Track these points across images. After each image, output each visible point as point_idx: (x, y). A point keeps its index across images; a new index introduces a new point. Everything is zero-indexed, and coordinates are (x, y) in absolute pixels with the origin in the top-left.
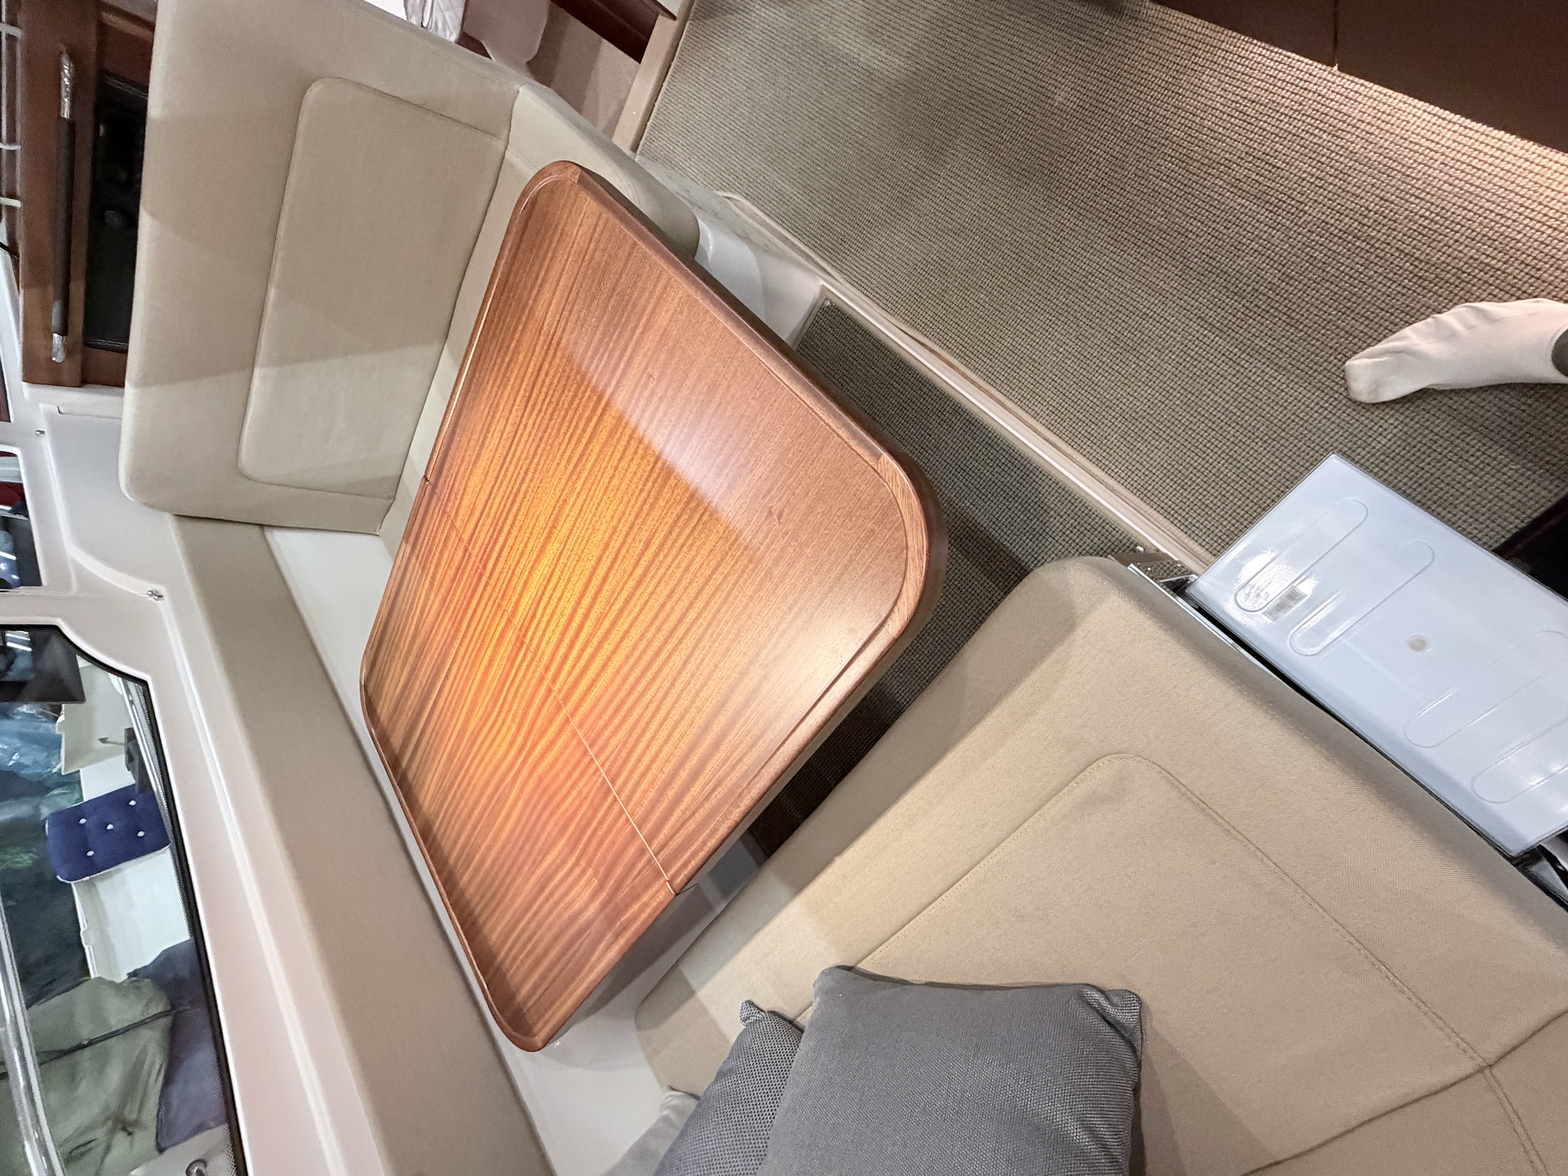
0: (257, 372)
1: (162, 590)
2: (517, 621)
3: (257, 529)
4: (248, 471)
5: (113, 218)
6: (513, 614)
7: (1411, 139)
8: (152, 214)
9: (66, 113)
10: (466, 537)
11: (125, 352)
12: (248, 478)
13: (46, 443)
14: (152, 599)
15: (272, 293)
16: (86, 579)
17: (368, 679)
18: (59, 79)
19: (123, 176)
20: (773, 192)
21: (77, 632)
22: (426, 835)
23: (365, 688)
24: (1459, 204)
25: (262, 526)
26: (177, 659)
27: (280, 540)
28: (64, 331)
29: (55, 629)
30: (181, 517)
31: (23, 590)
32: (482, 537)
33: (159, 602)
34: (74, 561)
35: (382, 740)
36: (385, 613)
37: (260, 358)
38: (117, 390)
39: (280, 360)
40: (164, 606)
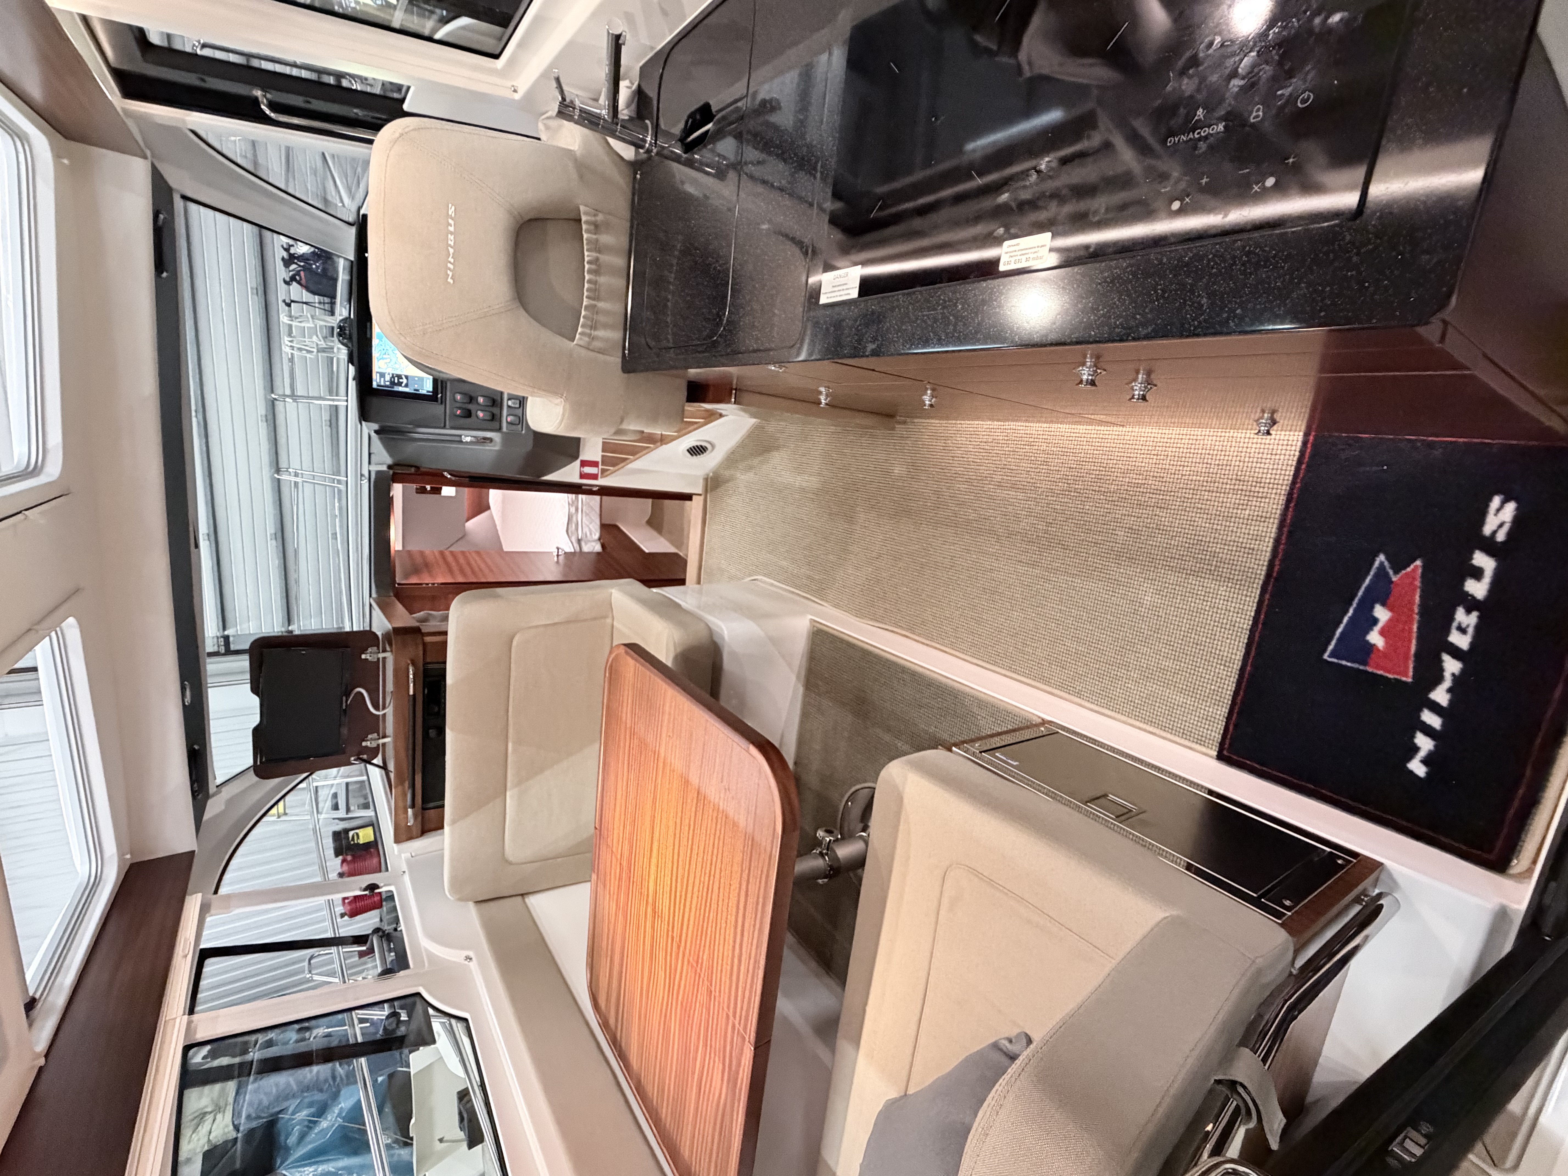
0: (508, 794)
1: (471, 954)
2: (650, 900)
3: (520, 898)
4: (511, 859)
5: (432, 733)
6: (648, 895)
8: (452, 730)
9: (411, 693)
10: (619, 857)
11: (443, 806)
12: (511, 863)
13: (407, 878)
14: (466, 962)
15: (510, 745)
16: (431, 956)
17: (591, 982)
18: (408, 677)
19: (436, 709)
21: (430, 993)
22: (640, 1090)
23: (590, 987)
25: (522, 895)
26: (483, 1000)
27: (533, 901)
28: (413, 806)
29: (418, 994)
30: (477, 902)
31: (402, 973)
32: (626, 853)
33: (471, 964)
34: (426, 950)
35: (605, 1025)
36: (591, 928)
37: (509, 785)
38: (439, 831)
39: (519, 783)
40: (473, 965)
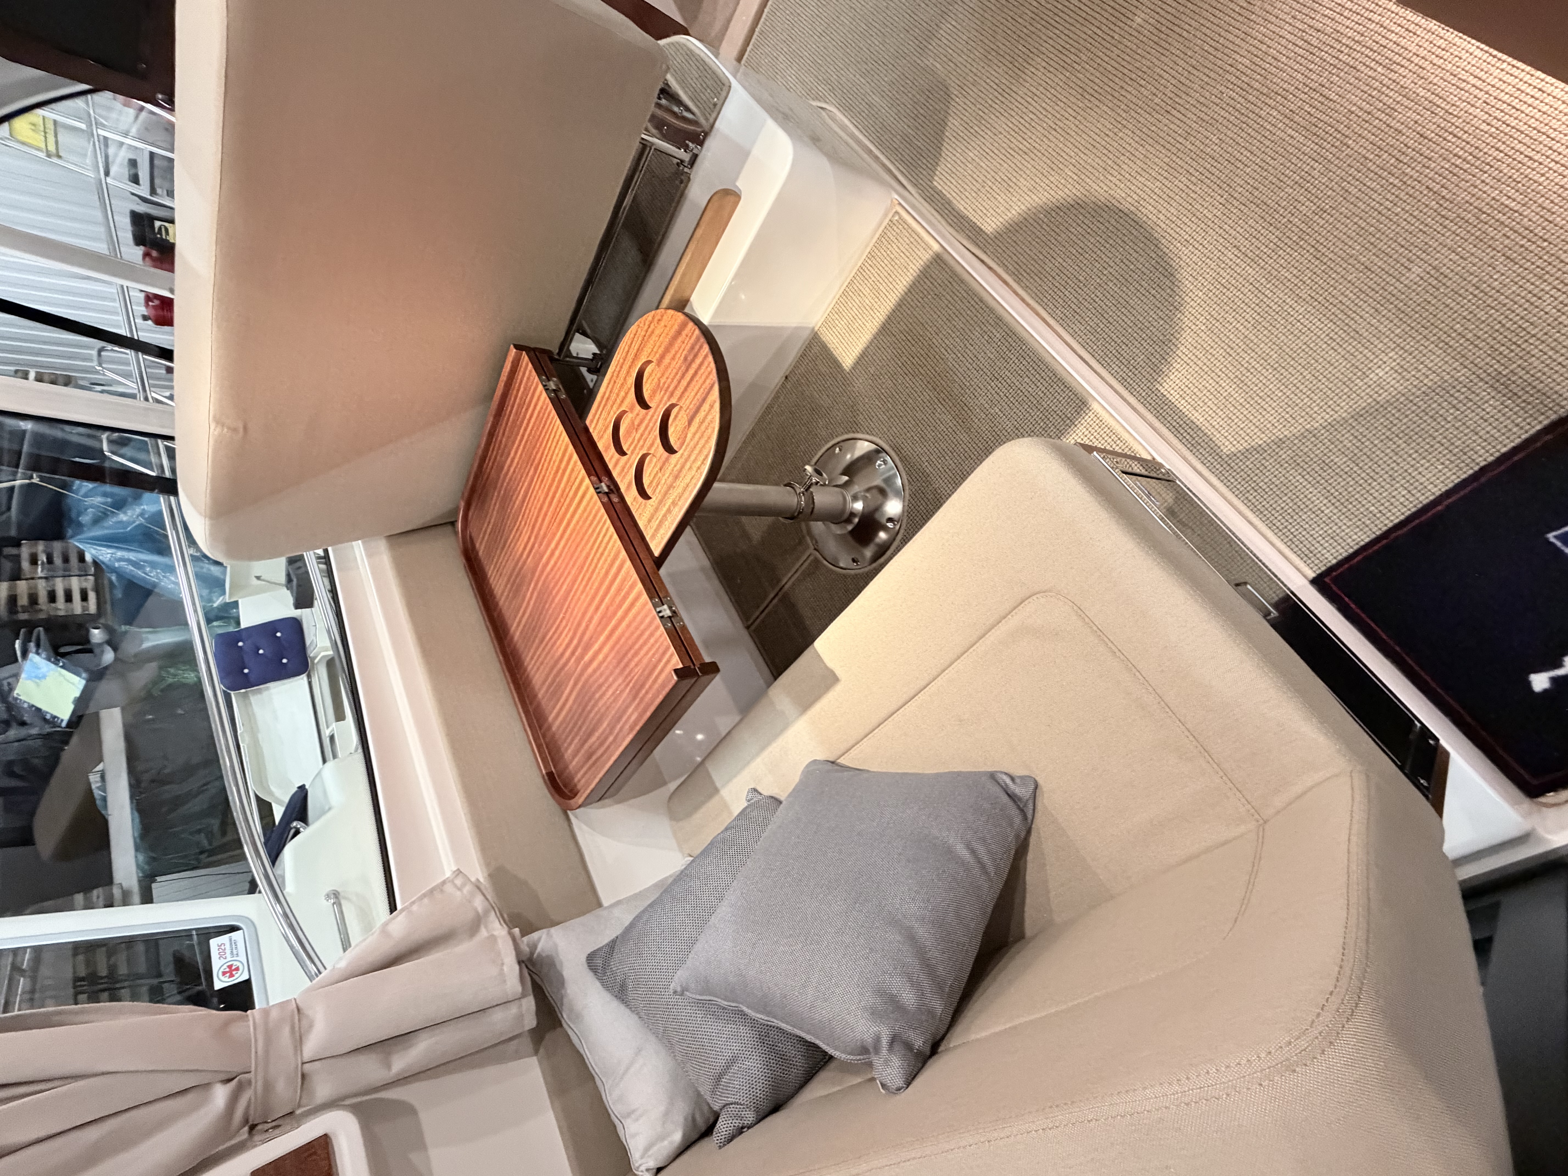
7: (1460, 76)
20: (864, 104)
24: (1492, 144)
